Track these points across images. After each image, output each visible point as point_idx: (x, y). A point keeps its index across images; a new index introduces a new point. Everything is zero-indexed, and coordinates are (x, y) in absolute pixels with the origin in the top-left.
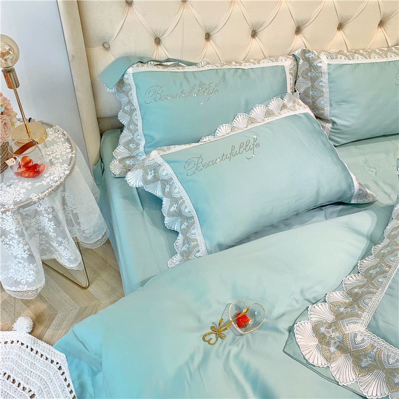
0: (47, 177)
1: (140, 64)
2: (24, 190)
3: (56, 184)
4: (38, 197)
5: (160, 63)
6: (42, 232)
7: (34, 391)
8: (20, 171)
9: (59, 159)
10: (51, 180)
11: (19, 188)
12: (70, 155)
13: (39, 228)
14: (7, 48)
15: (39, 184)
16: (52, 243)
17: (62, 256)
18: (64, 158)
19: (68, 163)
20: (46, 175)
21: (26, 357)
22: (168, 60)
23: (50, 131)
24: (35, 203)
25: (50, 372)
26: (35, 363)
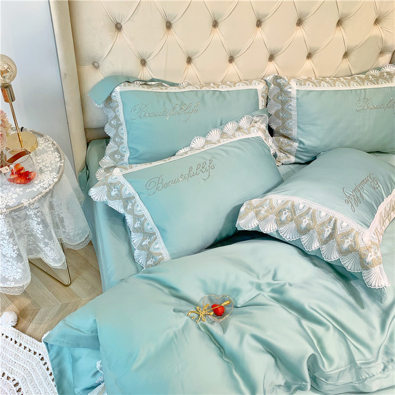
0: (38, 184)
1: (127, 84)
2: (16, 196)
3: (46, 191)
4: (29, 202)
5: (145, 83)
6: (30, 233)
7: (18, 380)
8: (12, 177)
9: (48, 167)
10: (41, 187)
11: (11, 194)
12: (59, 164)
13: (28, 230)
14: (6, 67)
15: (30, 190)
16: (39, 244)
17: (48, 256)
18: (54, 167)
19: (57, 172)
20: (36, 182)
21: (10, 349)
22: (152, 80)
23: (40, 140)
24: (26, 207)
25: (33, 363)
26: (19, 354)
